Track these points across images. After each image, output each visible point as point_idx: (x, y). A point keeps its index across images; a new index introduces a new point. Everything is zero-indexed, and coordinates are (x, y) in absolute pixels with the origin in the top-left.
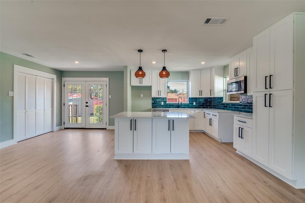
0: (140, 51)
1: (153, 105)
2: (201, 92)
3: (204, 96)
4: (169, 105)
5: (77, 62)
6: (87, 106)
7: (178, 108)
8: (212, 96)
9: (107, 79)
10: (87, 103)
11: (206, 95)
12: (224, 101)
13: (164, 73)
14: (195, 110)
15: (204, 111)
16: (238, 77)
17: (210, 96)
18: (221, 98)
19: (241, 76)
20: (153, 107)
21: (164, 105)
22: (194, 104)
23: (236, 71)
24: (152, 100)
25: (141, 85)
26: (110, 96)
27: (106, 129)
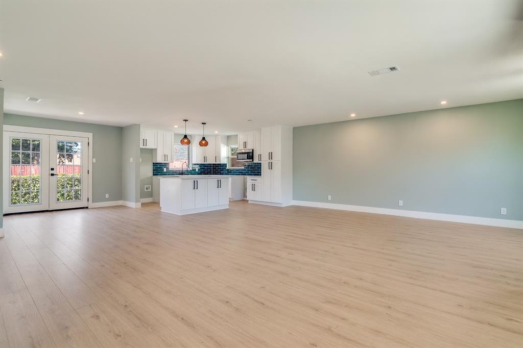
0: (186, 121)
2: (205, 158)
3: (208, 162)
4: (172, 172)
6: (52, 175)
8: (218, 163)
9: (90, 135)
10: (52, 169)
11: (211, 161)
12: (227, 168)
13: (204, 142)
16: (246, 149)
17: (215, 163)
18: (225, 165)
19: (249, 148)
20: (154, 175)
21: (167, 172)
22: (197, 171)
23: (245, 144)
24: (154, 166)
25: (144, 147)
26: (94, 160)
27: (87, 208)
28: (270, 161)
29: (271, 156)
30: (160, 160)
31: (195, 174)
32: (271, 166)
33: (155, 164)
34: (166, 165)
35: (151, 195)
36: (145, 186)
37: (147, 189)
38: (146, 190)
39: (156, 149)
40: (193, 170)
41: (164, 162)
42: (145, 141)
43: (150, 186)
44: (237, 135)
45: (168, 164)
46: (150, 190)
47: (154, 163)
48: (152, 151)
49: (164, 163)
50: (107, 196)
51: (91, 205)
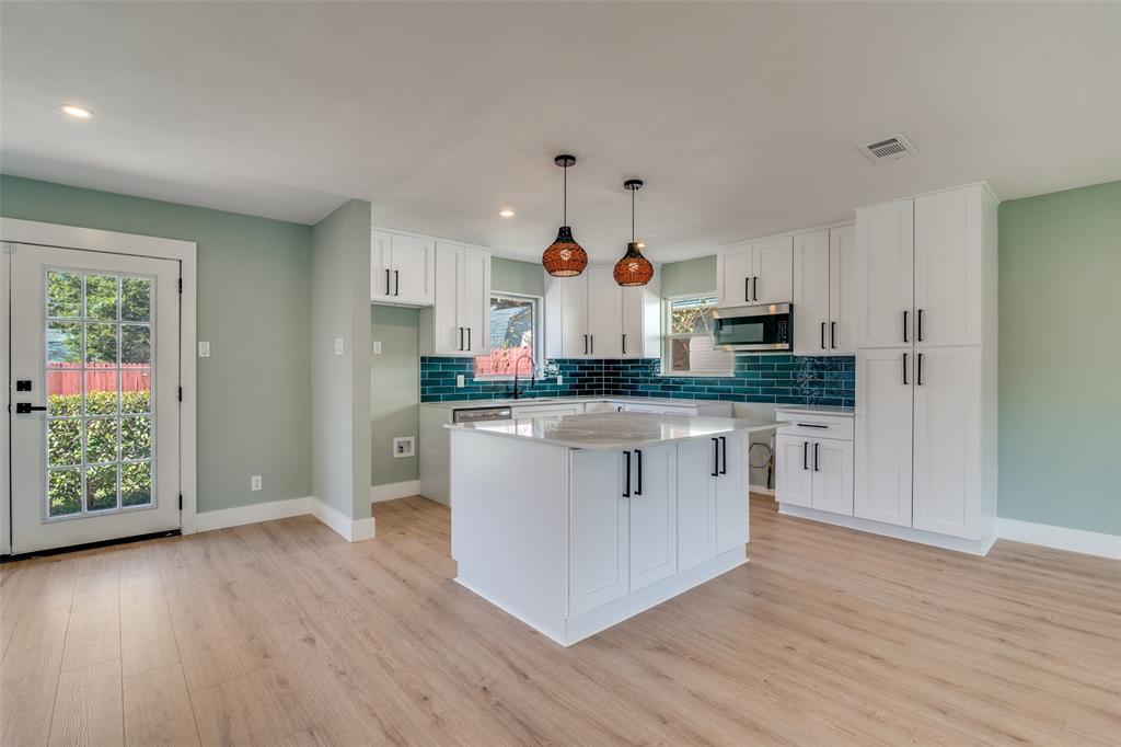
0: (565, 160)
1: (423, 391)
2: (588, 341)
3: (600, 353)
4: (483, 389)
5: (76, 112)
6: (24, 408)
7: (516, 398)
8: (628, 356)
9: (187, 250)
10: (24, 386)
11: (606, 350)
12: (662, 374)
13: (634, 266)
14: (585, 403)
15: (619, 405)
16: (755, 303)
17: (620, 356)
19: (770, 301)
20: (424, 399)
21: (465, 389)
22: (560, 382)
23: (752, 286)
24: (423, 367)
25: (391, 299)
26: (205, 349)
27: (177, 533)
28: (912, 348)
29: (913, 325)
30: (444, 346)
31: (554, 394)
32: (914, 371)
33: (426, 362)
34: (463, 364)
35: (414, 469)
36: (396, 440)
37: (401, 449)
38: (397, 455)
39: (430, 308)
40: (548, 380)
41: (458, 354)
42: (391, 279)
43: (412, 439)
44: (714, 257)
45: (470, 360)
46: (412, 453)
47: (423, 359)
48: (418, 317)
49: (458, 359)
50: (256, 483)
51: (192, 522)
